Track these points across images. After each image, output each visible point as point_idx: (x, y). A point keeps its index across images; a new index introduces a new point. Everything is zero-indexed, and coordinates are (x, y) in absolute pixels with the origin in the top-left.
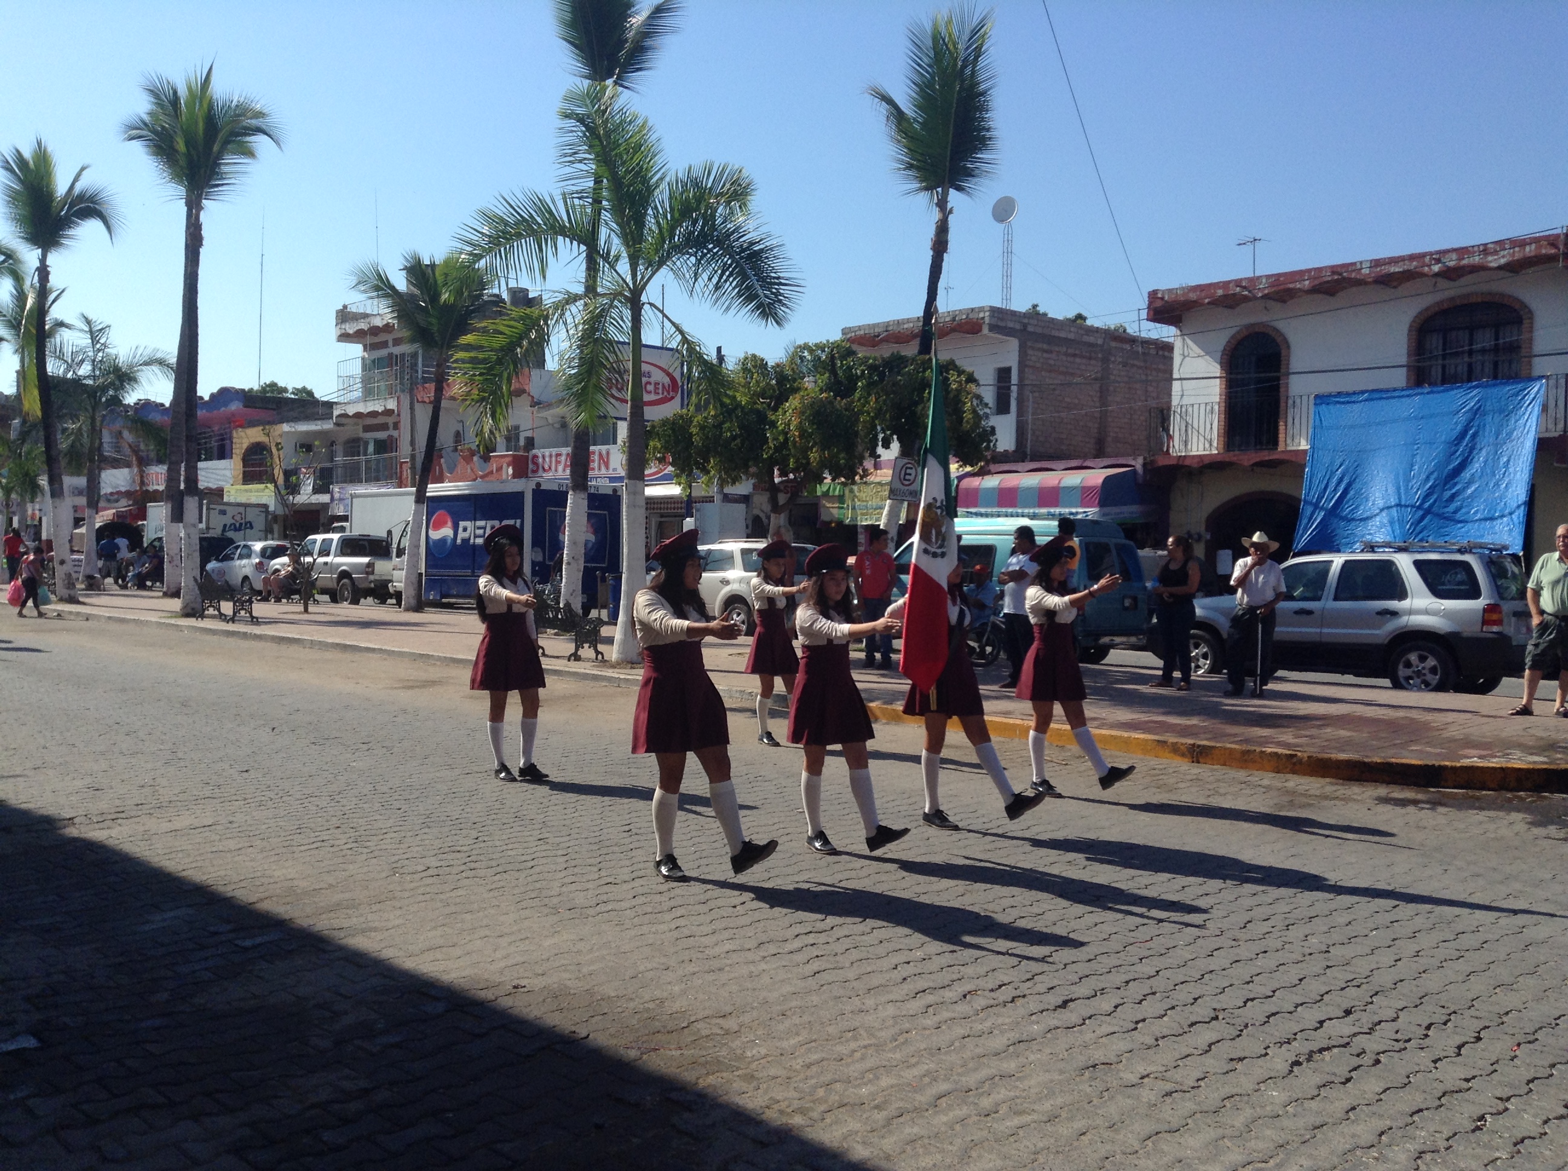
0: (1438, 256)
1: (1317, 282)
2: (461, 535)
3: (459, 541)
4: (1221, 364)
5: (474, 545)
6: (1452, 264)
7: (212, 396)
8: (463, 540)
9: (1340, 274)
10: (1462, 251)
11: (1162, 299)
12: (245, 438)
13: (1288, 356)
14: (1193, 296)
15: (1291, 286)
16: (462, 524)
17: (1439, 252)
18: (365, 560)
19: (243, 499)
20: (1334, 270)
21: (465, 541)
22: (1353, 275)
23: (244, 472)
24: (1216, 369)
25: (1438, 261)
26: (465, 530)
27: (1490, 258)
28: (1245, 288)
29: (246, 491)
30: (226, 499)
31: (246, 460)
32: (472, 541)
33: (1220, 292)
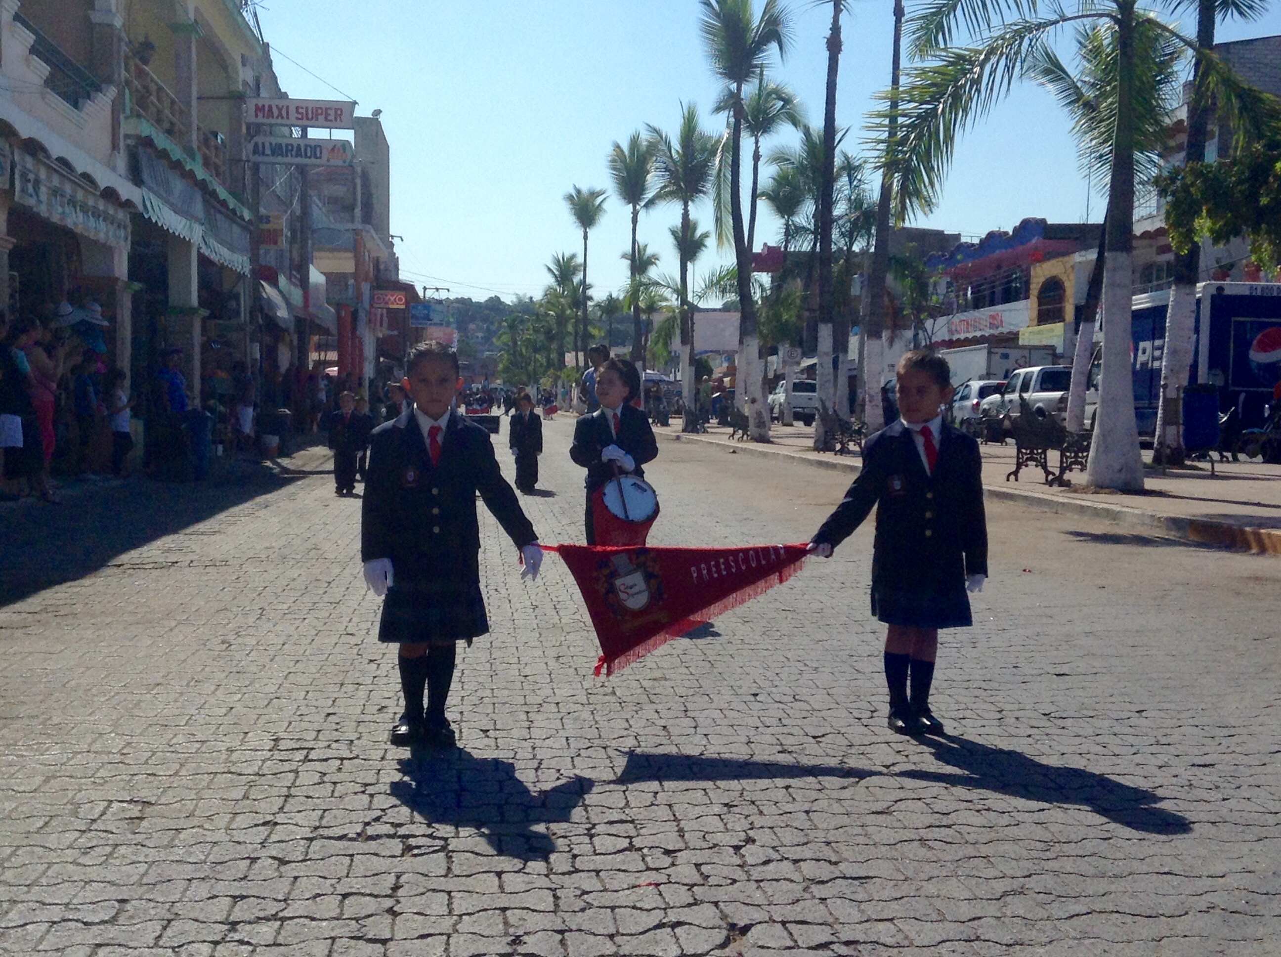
2: (1141, 358)
3: (1138, 366)
5: (1152, 370)
7: (1015, 229)
8: (1142, 364)
12: (1040, 273)
16: (1142, 345)
18: (1058, 394)
19: (1035, 342)
21: (1145, 364)
23: (1039, 310)
26: (1144, 352)
29: (1039, 333)
30: (1021, 343)
31: (1039, 298)
32: (1150, 365)
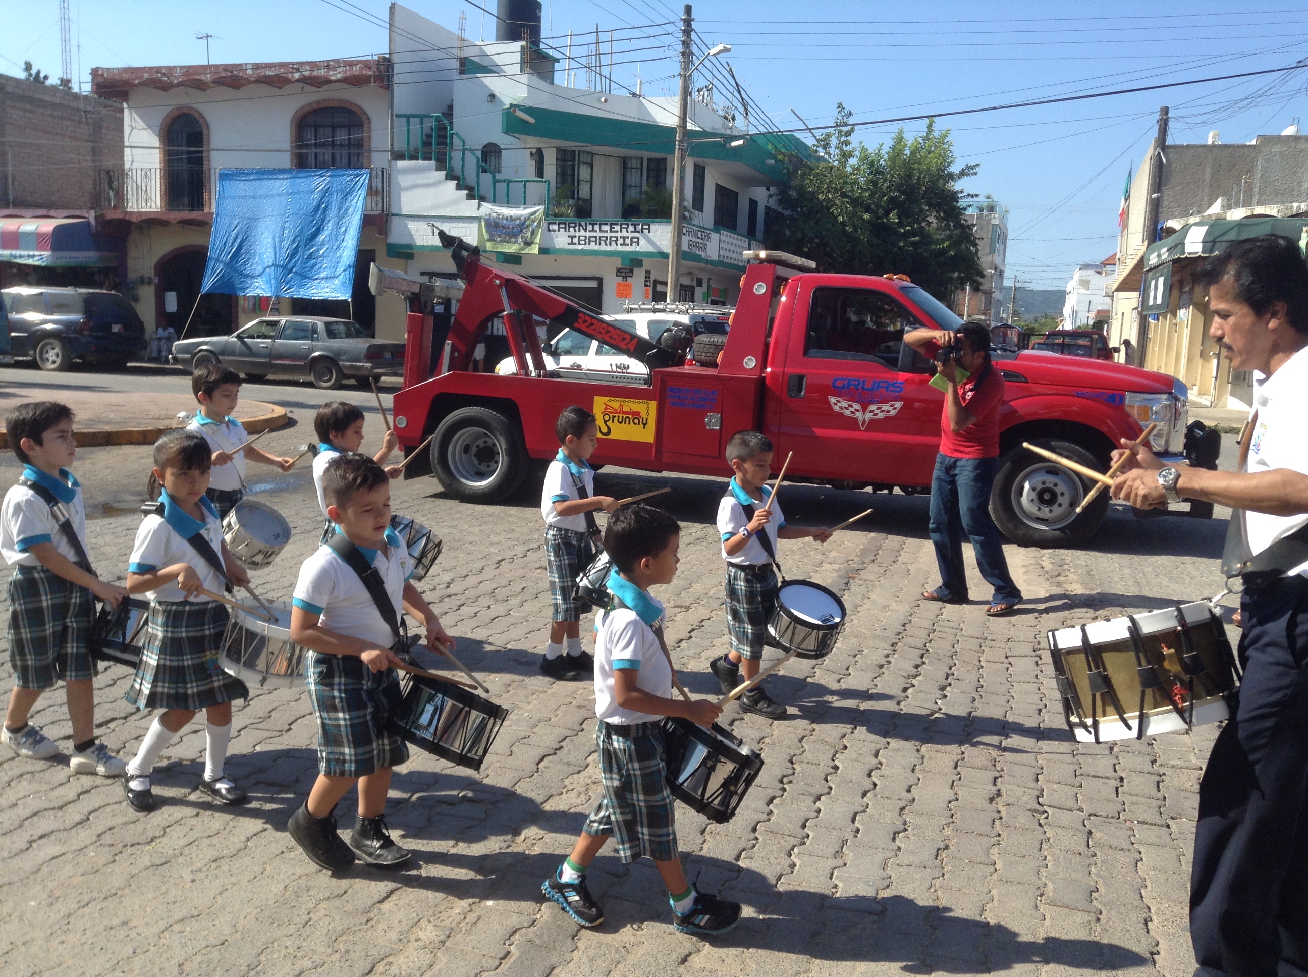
0: (298, 66)
1: (217, 76)
4: (159, 136)
6: (307, 73)
9: (232, 72)
10: (314, 65)
11: (102, 75)
13: (209, 135)
14: (126, 76)
15: (198, 77)
17: (298, 63)
20: (227, 68)
22: (241, 74)
24: (155, 141)
25: (298, 70)
27: (331, 73)
28: (164, 74)
33: (146, 75)
